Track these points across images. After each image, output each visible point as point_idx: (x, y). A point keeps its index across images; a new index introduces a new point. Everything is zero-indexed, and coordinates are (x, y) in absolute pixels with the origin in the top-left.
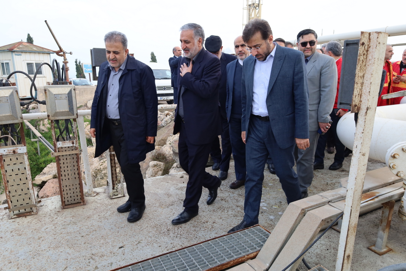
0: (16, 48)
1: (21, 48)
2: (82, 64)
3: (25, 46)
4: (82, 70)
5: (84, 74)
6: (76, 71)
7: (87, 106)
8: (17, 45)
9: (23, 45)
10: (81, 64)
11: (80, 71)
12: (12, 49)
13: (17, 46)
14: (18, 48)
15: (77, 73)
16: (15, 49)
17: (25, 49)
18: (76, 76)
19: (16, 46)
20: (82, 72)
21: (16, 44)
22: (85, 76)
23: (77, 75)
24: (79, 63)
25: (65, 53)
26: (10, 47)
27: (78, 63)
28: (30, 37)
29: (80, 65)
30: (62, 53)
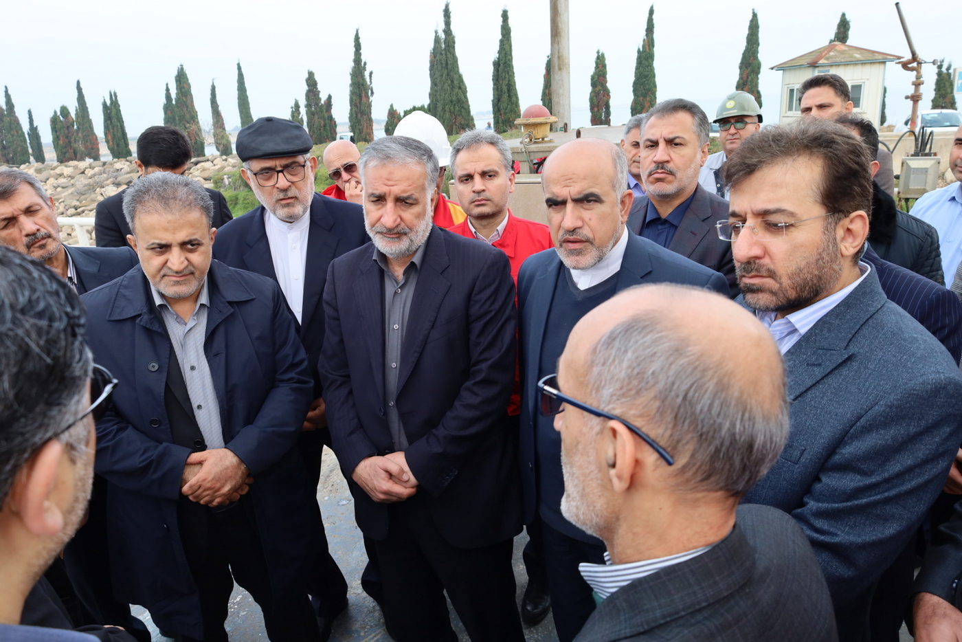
0: (823, 60)
1: (832, 57)
2: (955, 70)
3: (839, 51)
4: (952, 85)
5: (953, 96)
6: (935, 90)
7: (943, 179)
8: (826, 52)
9: (836, 50)
10: (951, 71)
11: (946, 90)
12: (816, 63)
13: (826, 54)
14: (827, 59)
15: (936, 94)
16: (821, 62)
17: (838, 60)
18: (933, 101)
19: (824, 54)
20: (949, 90)
21: (824, 51)
22: (956, 100)
23: (935, 98)
24: (948, 69)
25: (921, 63)
26: (812, 57)
27: (944, 69)
28: (846, 19)
29: (949, 75)
30: (915, 65)
